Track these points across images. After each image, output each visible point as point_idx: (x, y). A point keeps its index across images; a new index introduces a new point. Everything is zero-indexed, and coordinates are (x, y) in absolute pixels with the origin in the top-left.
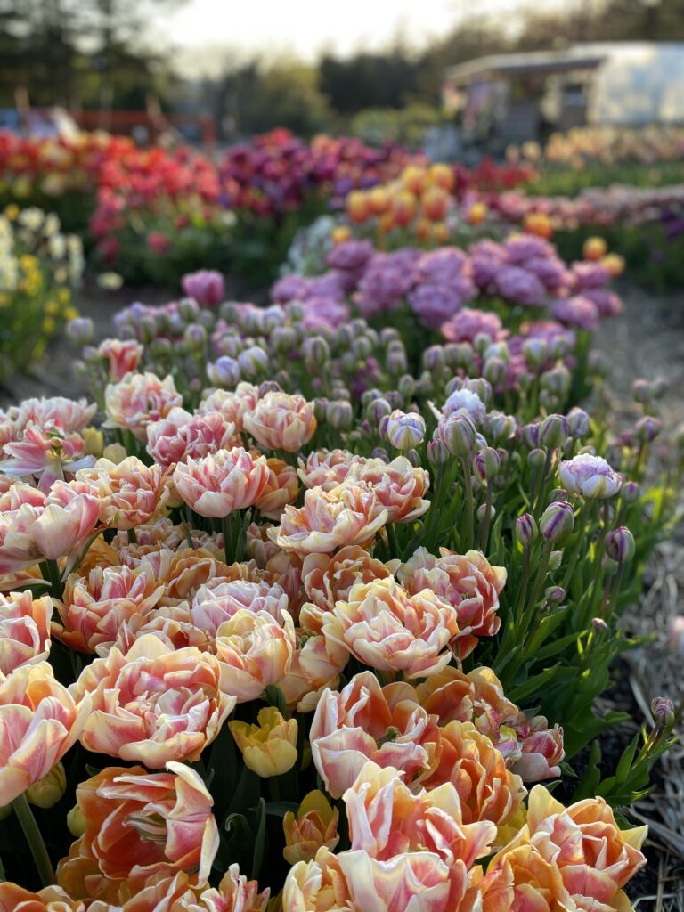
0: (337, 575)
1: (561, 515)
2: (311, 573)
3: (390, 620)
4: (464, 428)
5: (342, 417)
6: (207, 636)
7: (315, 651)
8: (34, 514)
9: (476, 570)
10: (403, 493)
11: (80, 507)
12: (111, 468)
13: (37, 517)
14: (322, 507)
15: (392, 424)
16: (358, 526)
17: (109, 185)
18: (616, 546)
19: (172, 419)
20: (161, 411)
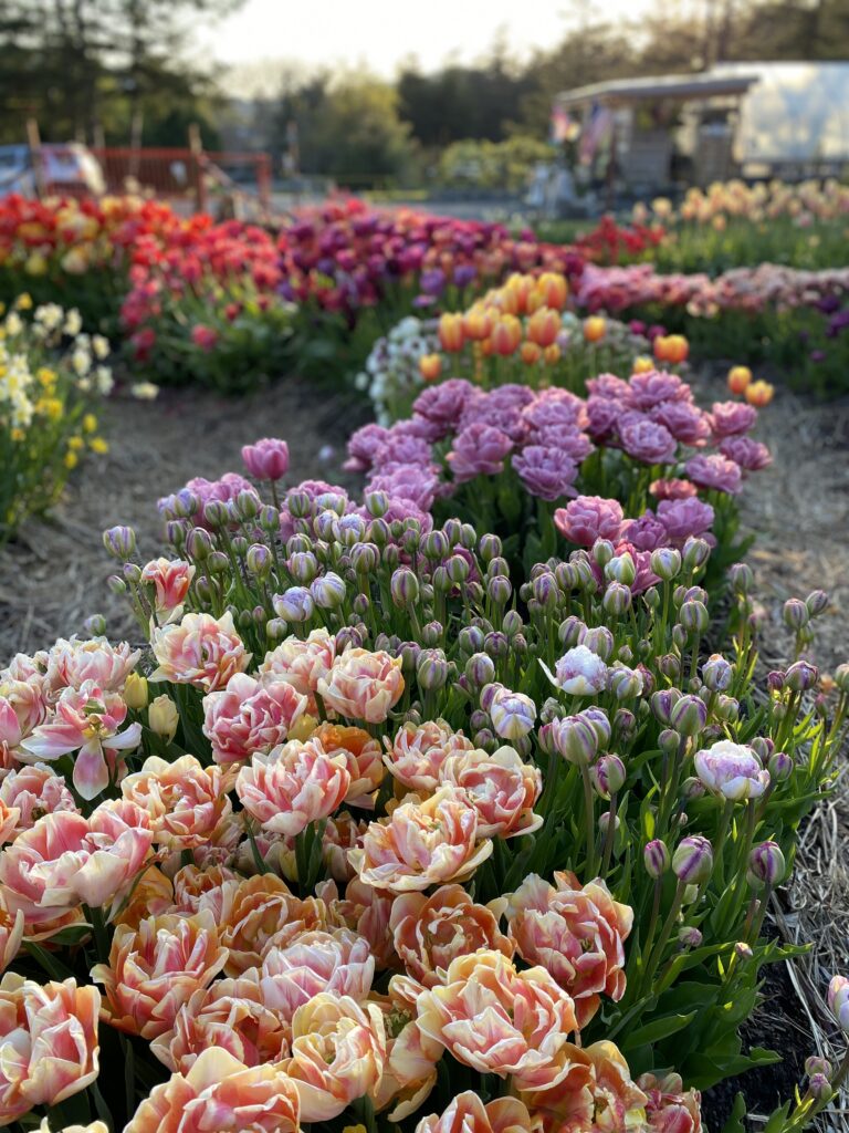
0: (433, 927)
1: (697, 857)
2: (401, 923)
3: (495, 1018)
4: (583, 736)
5: (435, 677)
6: (280, 1021)
7: (408, 1048)
8: (76, 863)
9: (597, 913)
10: (511, 807)
11: (130, 846)
12: (162, 768)
13: (79, 867)
14: (414, 835)
15: (496, 711)
16: (457, 863)
17: (143, 262)
18: (763, 866)
19: (233, 689)
20: (219, 663)
